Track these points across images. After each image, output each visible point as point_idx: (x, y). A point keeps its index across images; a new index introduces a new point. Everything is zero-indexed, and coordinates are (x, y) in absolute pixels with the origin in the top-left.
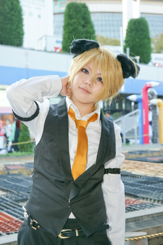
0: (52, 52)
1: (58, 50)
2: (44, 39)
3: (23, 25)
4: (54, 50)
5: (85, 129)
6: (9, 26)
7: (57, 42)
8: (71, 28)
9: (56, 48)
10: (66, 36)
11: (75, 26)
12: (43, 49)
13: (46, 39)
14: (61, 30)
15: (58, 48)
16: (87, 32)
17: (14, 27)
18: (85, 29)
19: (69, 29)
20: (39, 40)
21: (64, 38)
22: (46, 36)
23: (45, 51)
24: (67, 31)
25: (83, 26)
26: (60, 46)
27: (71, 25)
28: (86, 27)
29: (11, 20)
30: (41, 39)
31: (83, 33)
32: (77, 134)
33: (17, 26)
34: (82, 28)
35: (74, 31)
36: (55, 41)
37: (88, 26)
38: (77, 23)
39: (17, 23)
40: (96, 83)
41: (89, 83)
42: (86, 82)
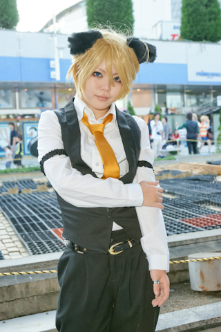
0: (167, 40)
1: (176, 38)
2: (159, 25)
3: (132, 11)
4: (171, 38)
5: (103, 133)
6: (117, 13)
7: (175, 28)
8: (191, 10)
9: (174, 36)
10: (185, 20)
11: (196, 6)
12: (158, 38)
13: (161, 26)
14: (180, 13)
15: (177, 35)
16: (211, 13)
17: (123, 14)
18: (209, 9)
19: (188, 11)
20: (153, 27)
21: (183, 23)
22: (161, 21)
23: (161, 40)
24: (187, 13)
25: (206, 6)
26: (178, 32)
27: (191, 6)
28: (210, 6)
29: (118, 6)
30: (156, 25)
31: (205, 15)
32: (94, 142)
33: (126, 12)
34: (205, 8)
35: (195, 12)
36: (172, 27)
37: (213, 5)
38: (199, 3)
39: (125, 8)
40: (114, 86)
41: (106, 88)
42: (102, 88)
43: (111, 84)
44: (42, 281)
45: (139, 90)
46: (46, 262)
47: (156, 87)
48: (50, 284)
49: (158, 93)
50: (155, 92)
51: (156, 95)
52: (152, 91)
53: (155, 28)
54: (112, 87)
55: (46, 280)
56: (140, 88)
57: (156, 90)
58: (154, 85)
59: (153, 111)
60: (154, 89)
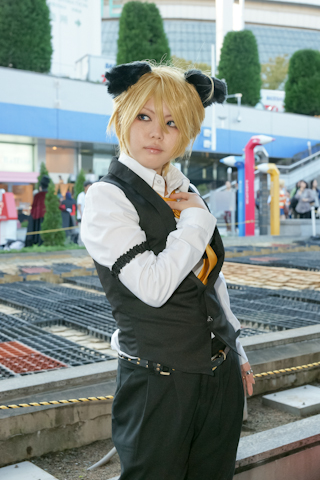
2: (85, 60)
3: (50, 38)
6: (28, 37)
7: (108, 66)
8: (130, 44)
11: (137, 40)
12: (84, 78)
13: (89, 61)
14: (115, 46)
17: (37, 40)
18: (154, 46)
19: (127, 45)
20: (77, 62)
22: (88, 56)
23: (88, 80)
24: (125, 48)
25: (151, 41)
27: (131, 40)
28: (155, 42)
29: (31, 28)
30: (81, 60)
31: (149, 53)
33: (41, 38)
34: (149, 43)
35: (136, 49)
36: (104, 65)
37: (159, 41)
38: (141, 36)
39: (41, 33)
40: (167, 133)
41: (157, 135)
42: (151, 135)
43: (162, 130)
44: (5, 420)
45: (55, 148)
46: (8, 392)
47: (80, 145)
48: (16, 423)
49: (83, 154)
50: (78, 153)
51: (80, 157)
52: (74, 151)
53: (79, 64)
54: (165, 135)
55: (11, 417)
56: (57, 146)
57: (80, 151)
58: (77, 143)
59: (73, 179)
60: (77, 149)
